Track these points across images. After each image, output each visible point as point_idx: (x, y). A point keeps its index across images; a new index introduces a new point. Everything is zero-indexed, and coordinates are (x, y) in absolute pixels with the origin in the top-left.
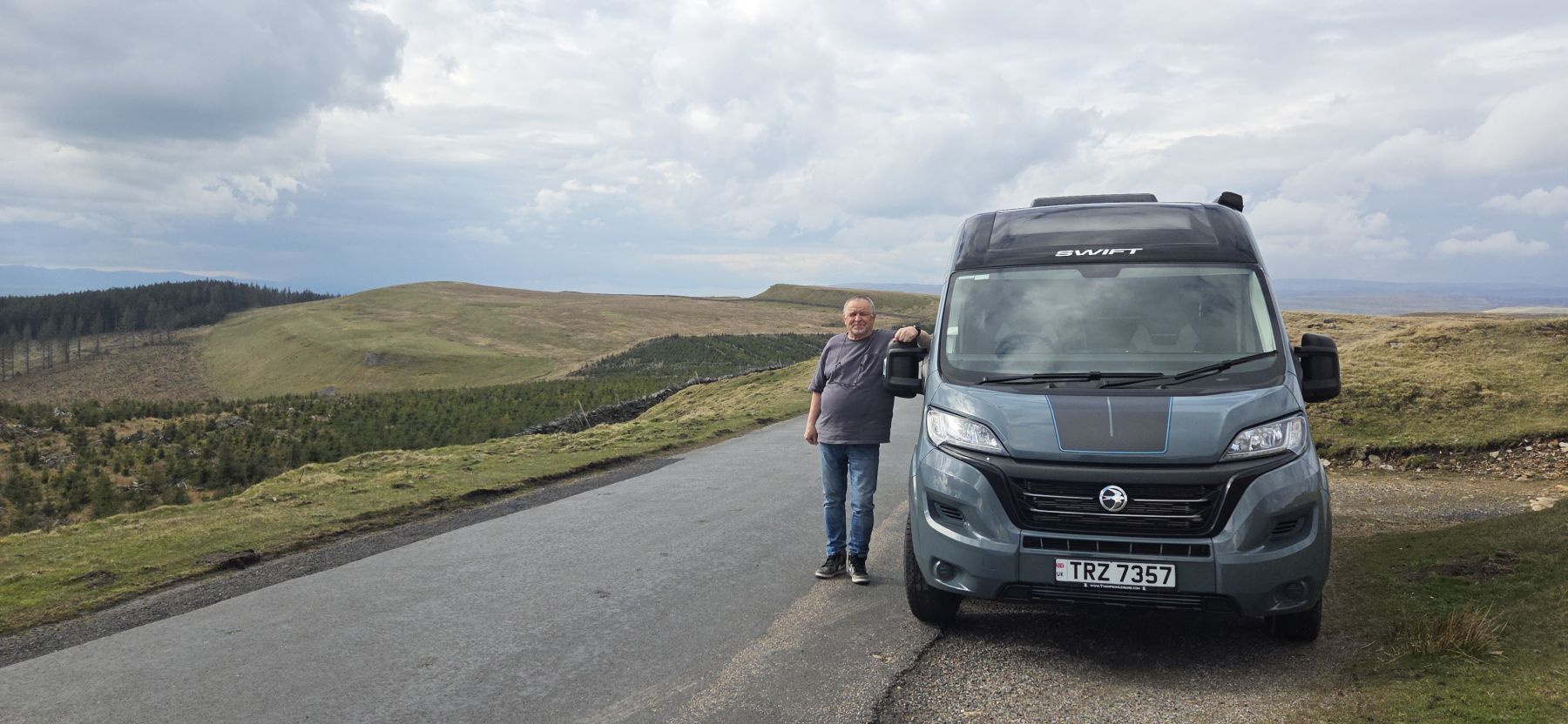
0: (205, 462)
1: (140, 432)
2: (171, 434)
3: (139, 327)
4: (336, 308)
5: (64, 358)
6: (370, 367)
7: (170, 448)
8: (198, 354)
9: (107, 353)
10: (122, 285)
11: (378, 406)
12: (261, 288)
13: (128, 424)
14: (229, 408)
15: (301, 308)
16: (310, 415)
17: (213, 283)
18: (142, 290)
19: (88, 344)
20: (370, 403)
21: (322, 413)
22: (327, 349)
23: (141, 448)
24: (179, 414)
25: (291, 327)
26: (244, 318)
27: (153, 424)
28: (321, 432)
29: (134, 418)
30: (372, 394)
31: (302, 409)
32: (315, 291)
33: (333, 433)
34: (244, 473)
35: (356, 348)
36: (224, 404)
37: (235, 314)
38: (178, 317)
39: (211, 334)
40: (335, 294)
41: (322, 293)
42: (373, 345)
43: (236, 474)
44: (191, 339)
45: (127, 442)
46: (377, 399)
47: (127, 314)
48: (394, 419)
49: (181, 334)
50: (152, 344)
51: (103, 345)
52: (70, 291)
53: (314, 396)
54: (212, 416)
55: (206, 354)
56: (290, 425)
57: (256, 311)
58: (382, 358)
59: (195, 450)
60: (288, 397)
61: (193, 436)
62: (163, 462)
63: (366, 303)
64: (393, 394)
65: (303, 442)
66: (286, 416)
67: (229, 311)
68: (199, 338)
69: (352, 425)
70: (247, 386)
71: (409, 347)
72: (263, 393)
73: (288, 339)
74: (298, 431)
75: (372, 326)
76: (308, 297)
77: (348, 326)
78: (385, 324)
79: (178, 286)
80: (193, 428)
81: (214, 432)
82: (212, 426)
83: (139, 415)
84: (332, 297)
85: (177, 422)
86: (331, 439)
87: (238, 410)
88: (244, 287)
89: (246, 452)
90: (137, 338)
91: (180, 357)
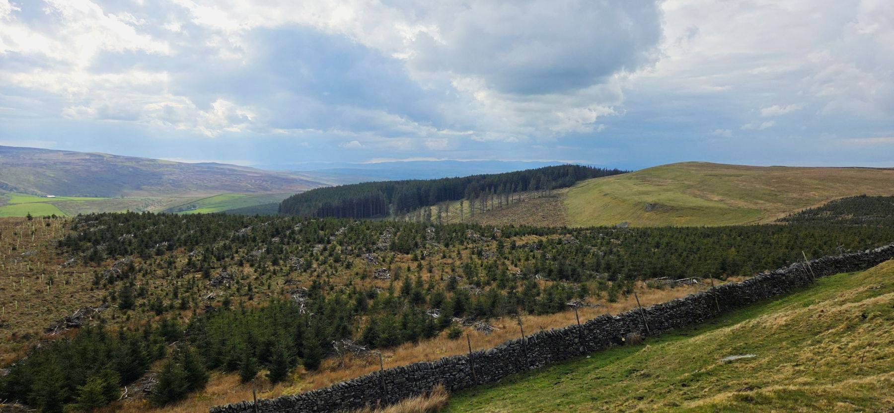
0: (552, 263)
1: (527, 243)
2: (540, 245)
3: (537, 188)
4: (630, 179)
5: (506, 203)
6: (647, 212)
7: (538, 253)
8: (562, 203)
9: (524, 201)
10: (531, 168)
11: (649, 236)
12: (593, 168)
13: (523, 238)
14: (570, 232)
15: (612, 179)
16: (610, 239)
17: (570, 166)
18: (539, 170)
19: (516, 197)
20: (644, 233)
21: (617, 238)
22: (624, 201)
23: (526, 251)
24: (547, 234)
25: (606, 188)
26: (584, 184)
27: (534, 238)
28: (615, 250)
29: (526, 235)
30: (647, 228)
31: (607, 235)
32: (620, 169)
33: (622, 253)
34: (570, 273)
35: (640, 201)
36: (568, 230)
37: (579, 182)
38: (554, 184)
39: (568, 192)
40: (630, 170)
41: (623, 170)
42: (650, 199)
43: (565, 273)
44: (559, 194)
45: (520, 248)
46: (649, 232)
47: (533, 182)
48: (658, 246)
49: (555, 192)
50: (543, 197)
51: (522, 197)
52: (510, 171)
53: (615, 228)
54: (561, 236)
55: (566, 202)
56: (599, 244)
57: (590, 180)
58: (654, 207)
59: (549, 256)
60: (601, 228)
61: (550, 248)
62: (534, 261)
63: (646, 176)
64: (658, 229)
65: (604, 256)
66: (598, 239)
67: (576, 180)
68: (563, 194)
69: (633, 248)
70: (584, 220)
71: (670, 200)
72: (589, 225)
73: (605, 195)
74: (603, 248)
75: (650, 188)
76: (616, 172)
77: (636, 188)
78: (657, 187)
79: (555, 168)
80: (551, 242)
81: (560, 245)
82: (560, 242)
83: (529, 234)
84: (629, 172)
85: (544, 239)
86: (619, 256)
87: (575, 233)
88: (584, 167)
89: (574, 259)
90: (536, 194)
91: (554, 204)
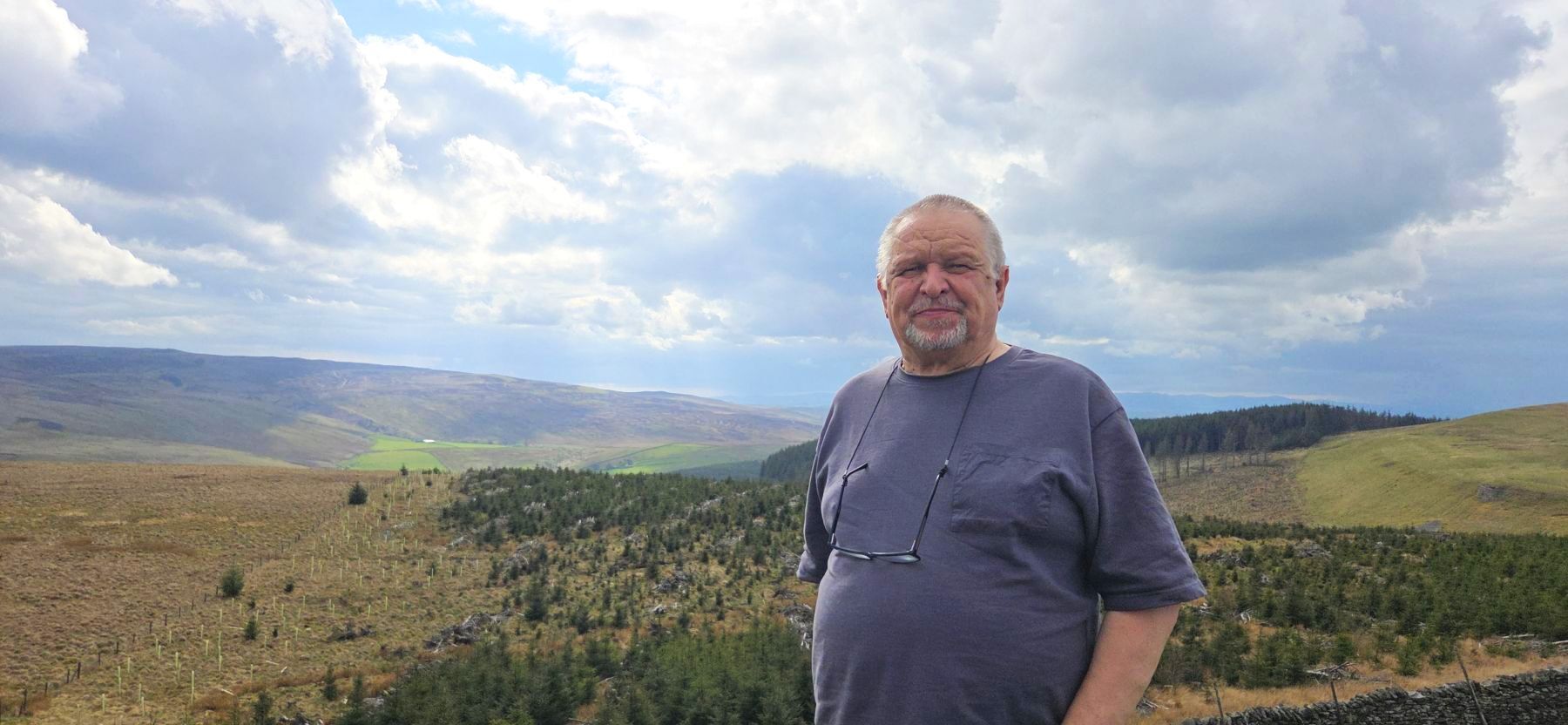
0: (1274, 592)
1: (1220, 552)
2: (1248, 557)
3: (1240, 448)
4: (1443, 434)
5: (1175, 474)
6: (1483, 502)
7: (1245, 572)
8: (1293, 477)
9: (1211, 471)
10: (1226, 408)
11: (1488, 550)
12: (1358, 410)
13: (1212, 541)
14: (1312, 535)
15: (1401, 433)
16: (1400, 553)
17: (1309, 406)
18: (1243, 413)
19: (1195, 462)
20: (1479, 545)
21: (1417, 552)
22: (1431, 478)
23: (1218, 567)
24: (1262, 536)
25: (1388, 452)
26: (1339, 442)
27: (1235, 544)
28: (1411, 575)
29: (1219, 536)
30: (1484, 535)
31: (1393, 545)
32: (1419, 414)
33: (1428, 580)
34: (1313, 614)
35: (1468, 479)
36: (1307, 530)
37: (1331, 437)
38: (1274, 439)
39: (1306, 456)
40: (1443, 418)
41: (1428, 416)
42: (1490, 476)
43: (1302, 614)
44: (1286, 461)
45: (1207, 560)
46: (1490, 543)
47: (1230, 435)
48: (1509, 571)
49: (1276, 456)
50: (1251, 464)
51: (1208, 463)
52: (1182, 414)
53: (1411, 531)
54: (1293, 543)
55: (1300, 477)
56: (1375, 562)
57: (1352, 435)
58: (1499, 492)
59: (1267, 578)
60: (1379, 529)
61: (1269, 562)
62: (1235, 586)
63: (1476, 429)
64: (1512, 537)
65: (1387, 586)
66: (1374, 551)
67: (1327, 433)
68: (1293, 461)
69: (1452, 572)
70: (1341, 513)
71: (1537, 480)
72: (1352, 523)
73: (1386, 465)
74: (1386, 570)
75: (1490, 454)
76: (1411, 420)
77: (1457, 454)
78: (1506, 452)
79: (1275, 409)
80: (1271, 553)
81: (1291, 560)
82: (1290, 553)
83: (1224, 534)
84: (1440, 420)
85: (1256, 545)
86: (1421, 586)
87: (1322, 538)
88: (1340, 410)
89: (1321, 587)
90: (1236, 459)
91: (1276, 478)
